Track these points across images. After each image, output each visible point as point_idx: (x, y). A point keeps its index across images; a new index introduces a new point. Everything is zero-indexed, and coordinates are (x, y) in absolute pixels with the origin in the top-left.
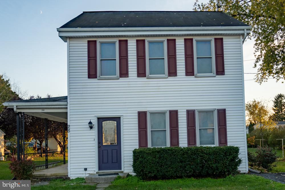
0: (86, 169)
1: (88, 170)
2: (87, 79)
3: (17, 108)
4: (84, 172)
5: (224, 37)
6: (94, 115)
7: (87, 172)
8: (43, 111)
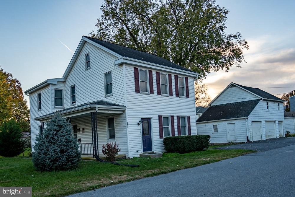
0: (137, 151)
1: (138, 151)
2: (135, 92)
3: (98, 109)
4: (137, 153)
5: (188, 77)
6: (139, 117)
7: (138, 153)
8: (108, 112)
